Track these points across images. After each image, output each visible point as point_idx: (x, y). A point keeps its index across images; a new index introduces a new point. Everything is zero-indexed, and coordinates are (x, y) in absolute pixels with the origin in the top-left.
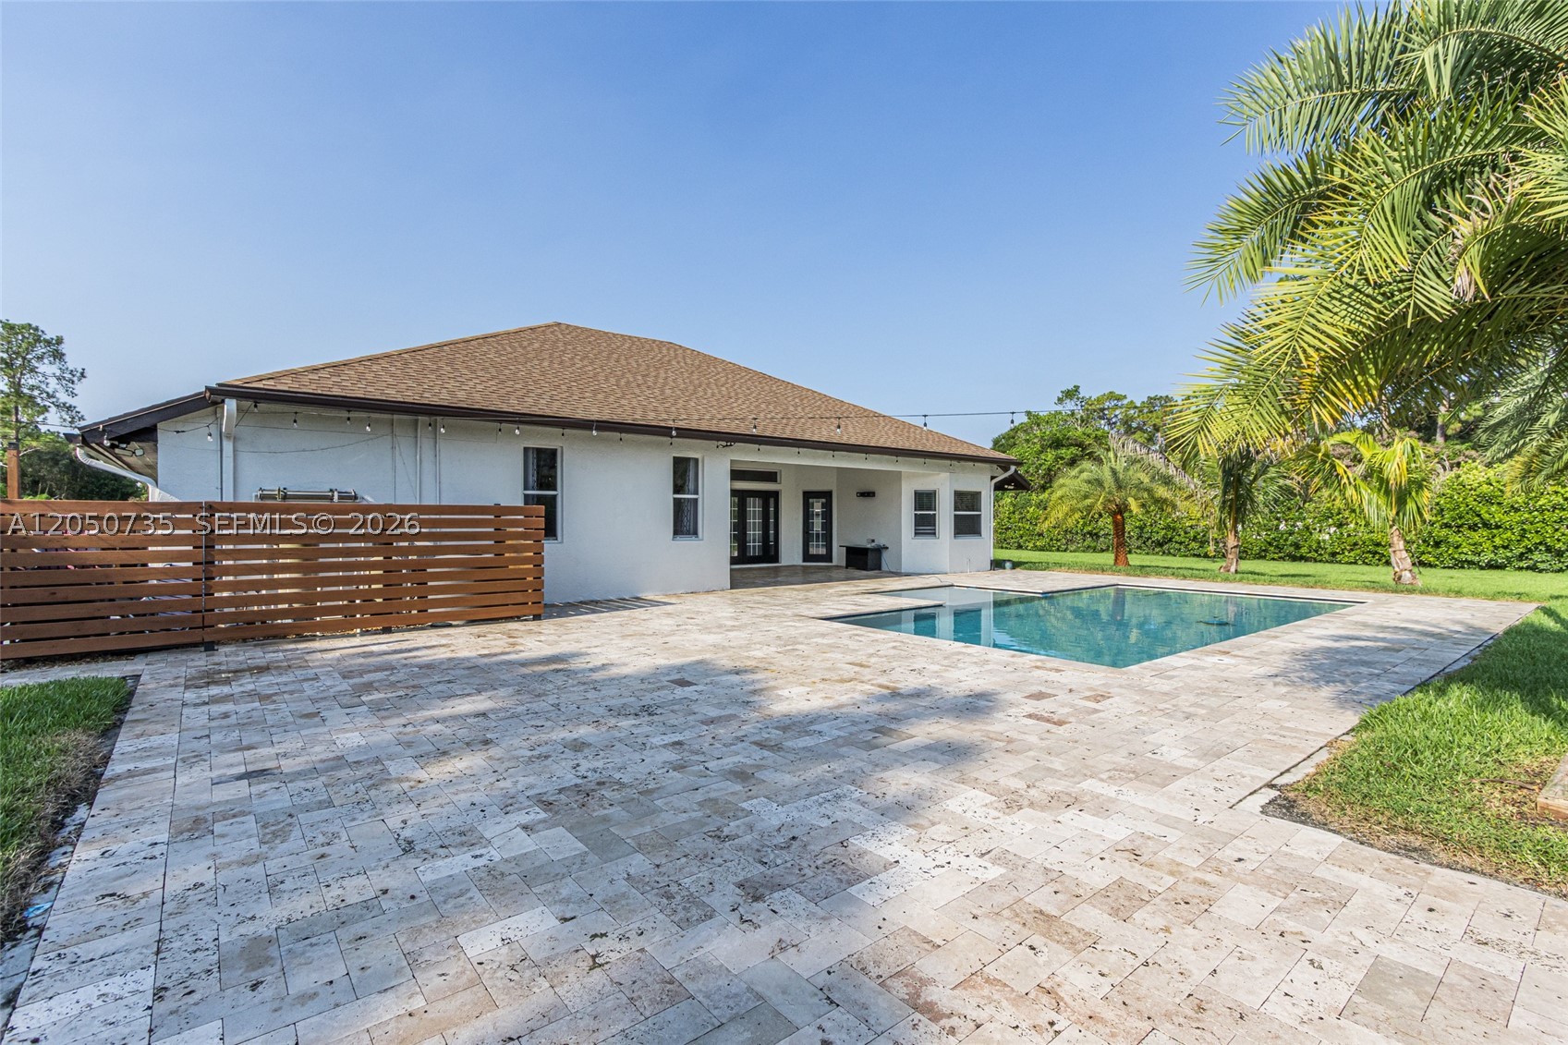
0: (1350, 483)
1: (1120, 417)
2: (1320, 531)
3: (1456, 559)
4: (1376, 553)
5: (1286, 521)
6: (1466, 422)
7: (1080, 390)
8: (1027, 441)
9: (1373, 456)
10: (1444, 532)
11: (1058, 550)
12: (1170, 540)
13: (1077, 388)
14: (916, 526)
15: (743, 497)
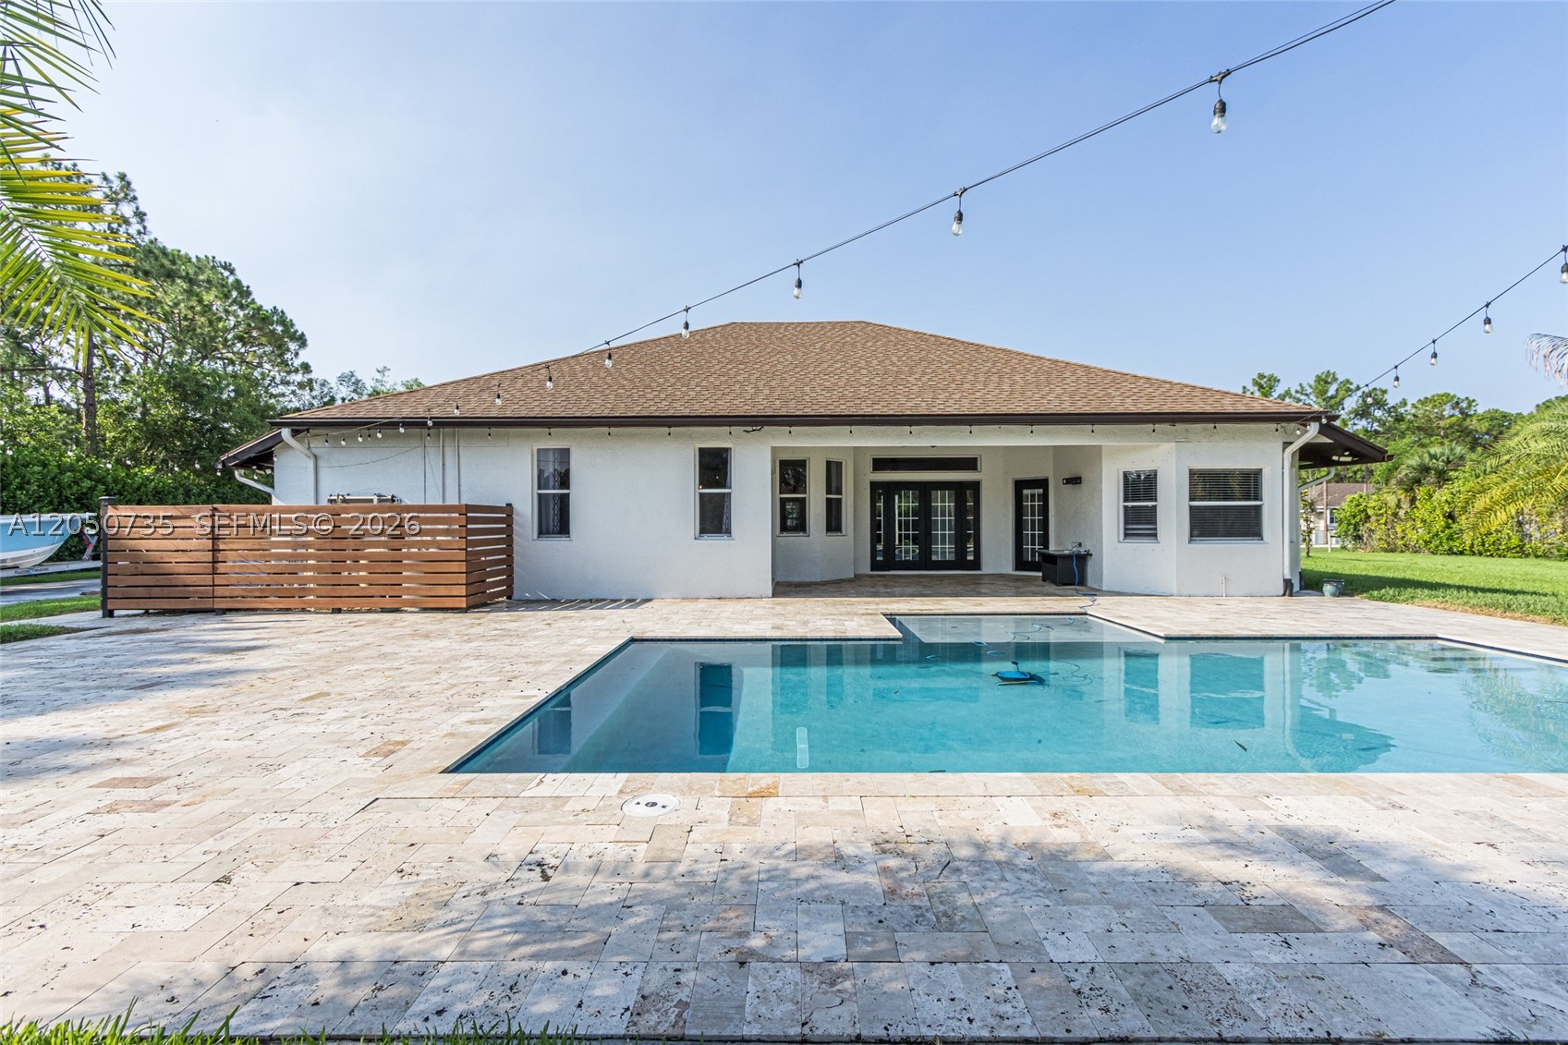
14: (1126, 523)
15: (925, 490)
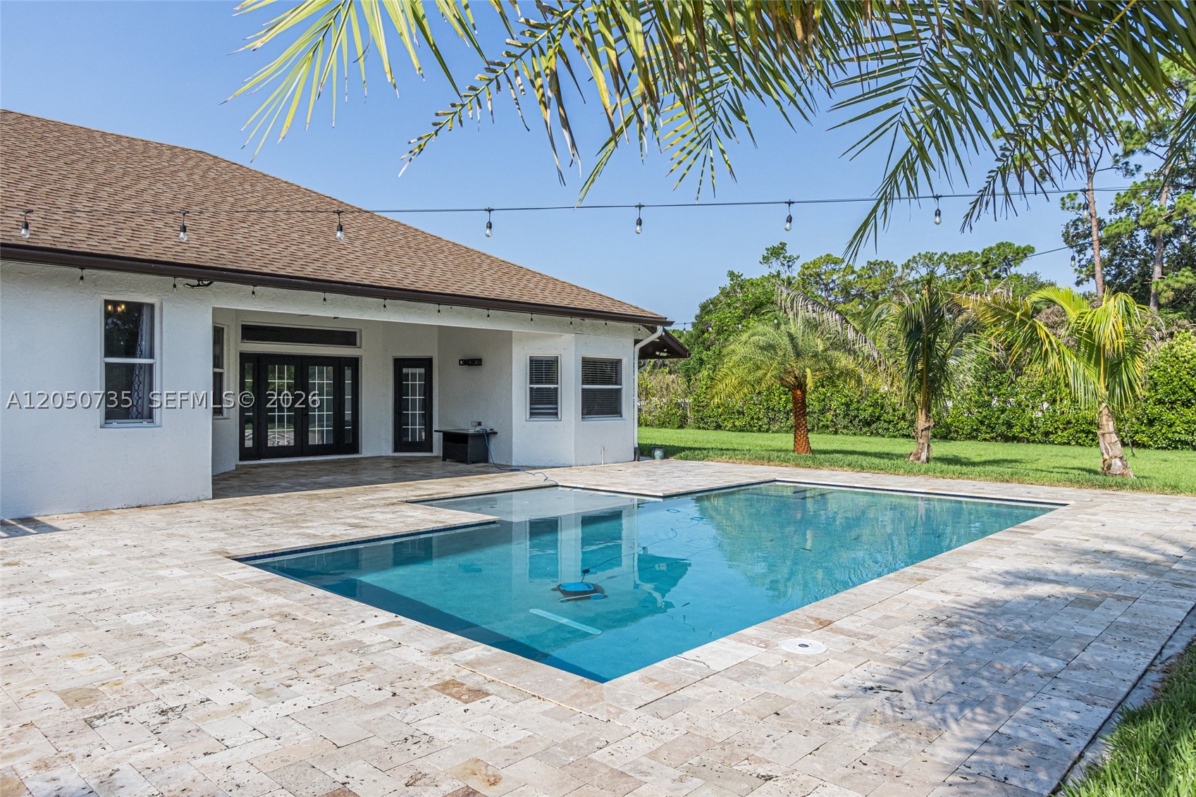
0: (1053, 349)
1: (837, 282)
2: (1033, 408)
3: (1169, 439)
4: (1089, 432)
5: (999, 396)
6: (1179, 290)
7: (787, 248)
8: (729, 305)
9: (1081, 317)
10: (1158, 409)
11: (759, 431)
12: (878, 419)
13: (783, 245)
14: (531, 404)
15: (302, 365)
